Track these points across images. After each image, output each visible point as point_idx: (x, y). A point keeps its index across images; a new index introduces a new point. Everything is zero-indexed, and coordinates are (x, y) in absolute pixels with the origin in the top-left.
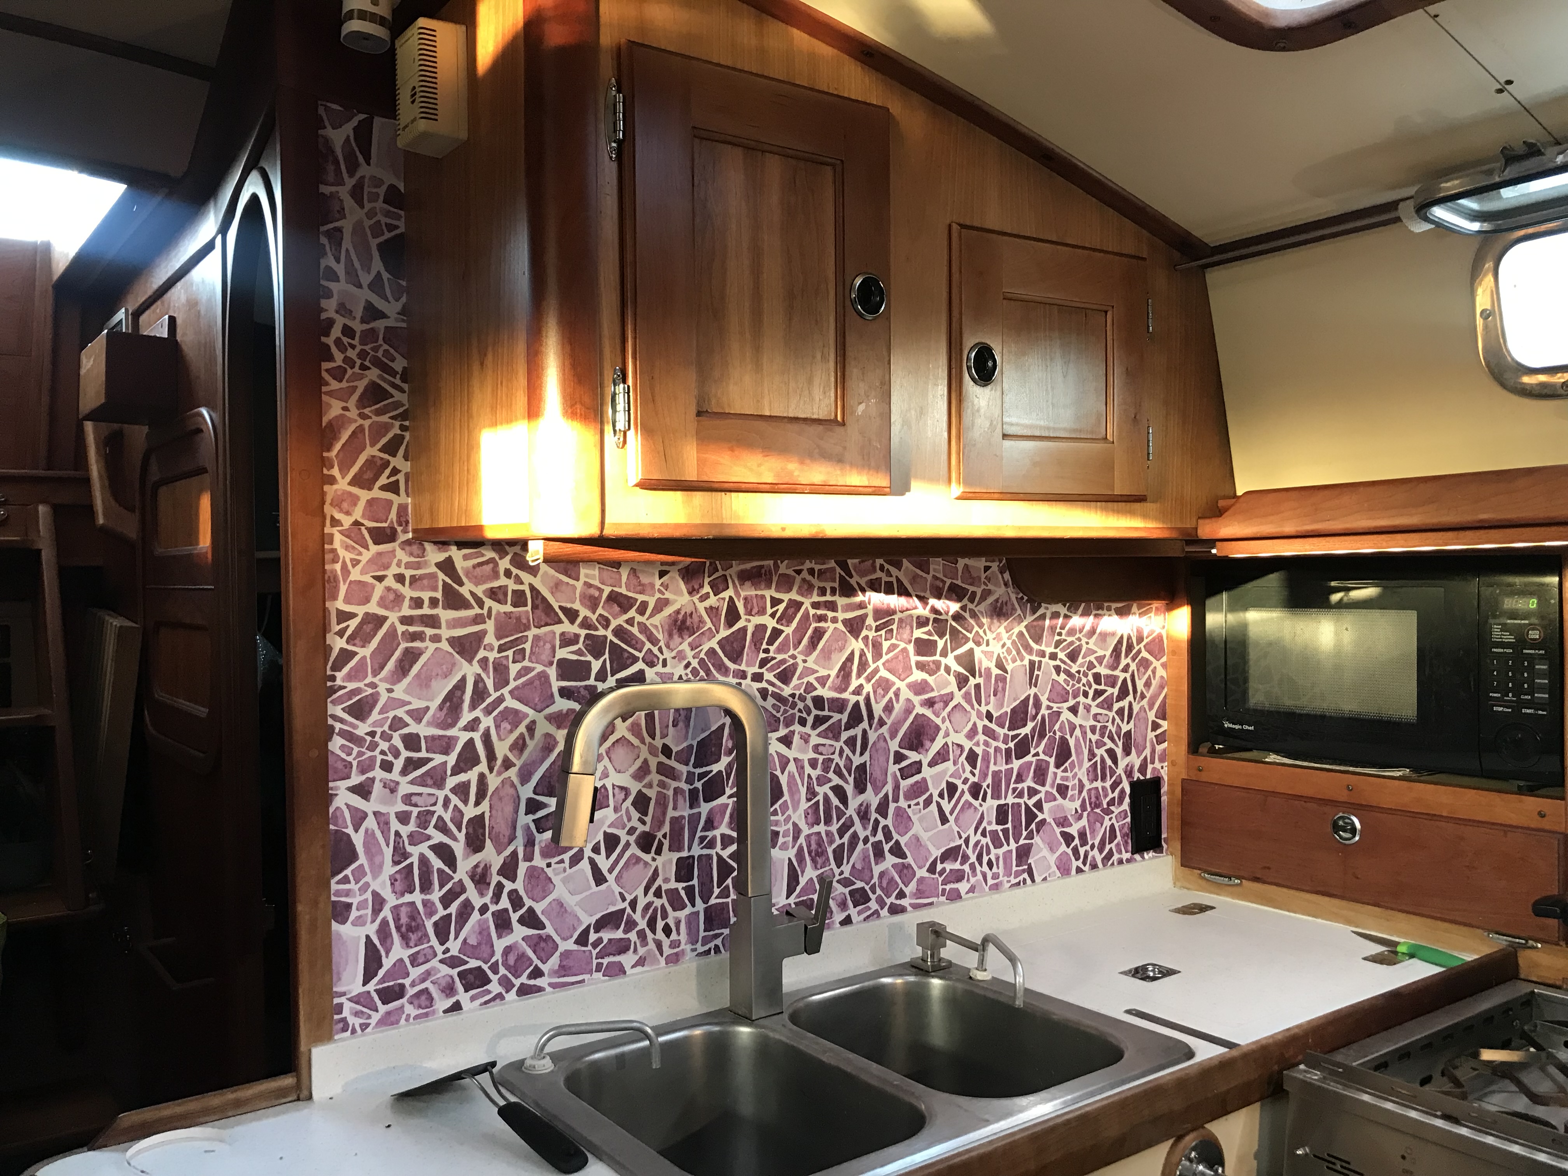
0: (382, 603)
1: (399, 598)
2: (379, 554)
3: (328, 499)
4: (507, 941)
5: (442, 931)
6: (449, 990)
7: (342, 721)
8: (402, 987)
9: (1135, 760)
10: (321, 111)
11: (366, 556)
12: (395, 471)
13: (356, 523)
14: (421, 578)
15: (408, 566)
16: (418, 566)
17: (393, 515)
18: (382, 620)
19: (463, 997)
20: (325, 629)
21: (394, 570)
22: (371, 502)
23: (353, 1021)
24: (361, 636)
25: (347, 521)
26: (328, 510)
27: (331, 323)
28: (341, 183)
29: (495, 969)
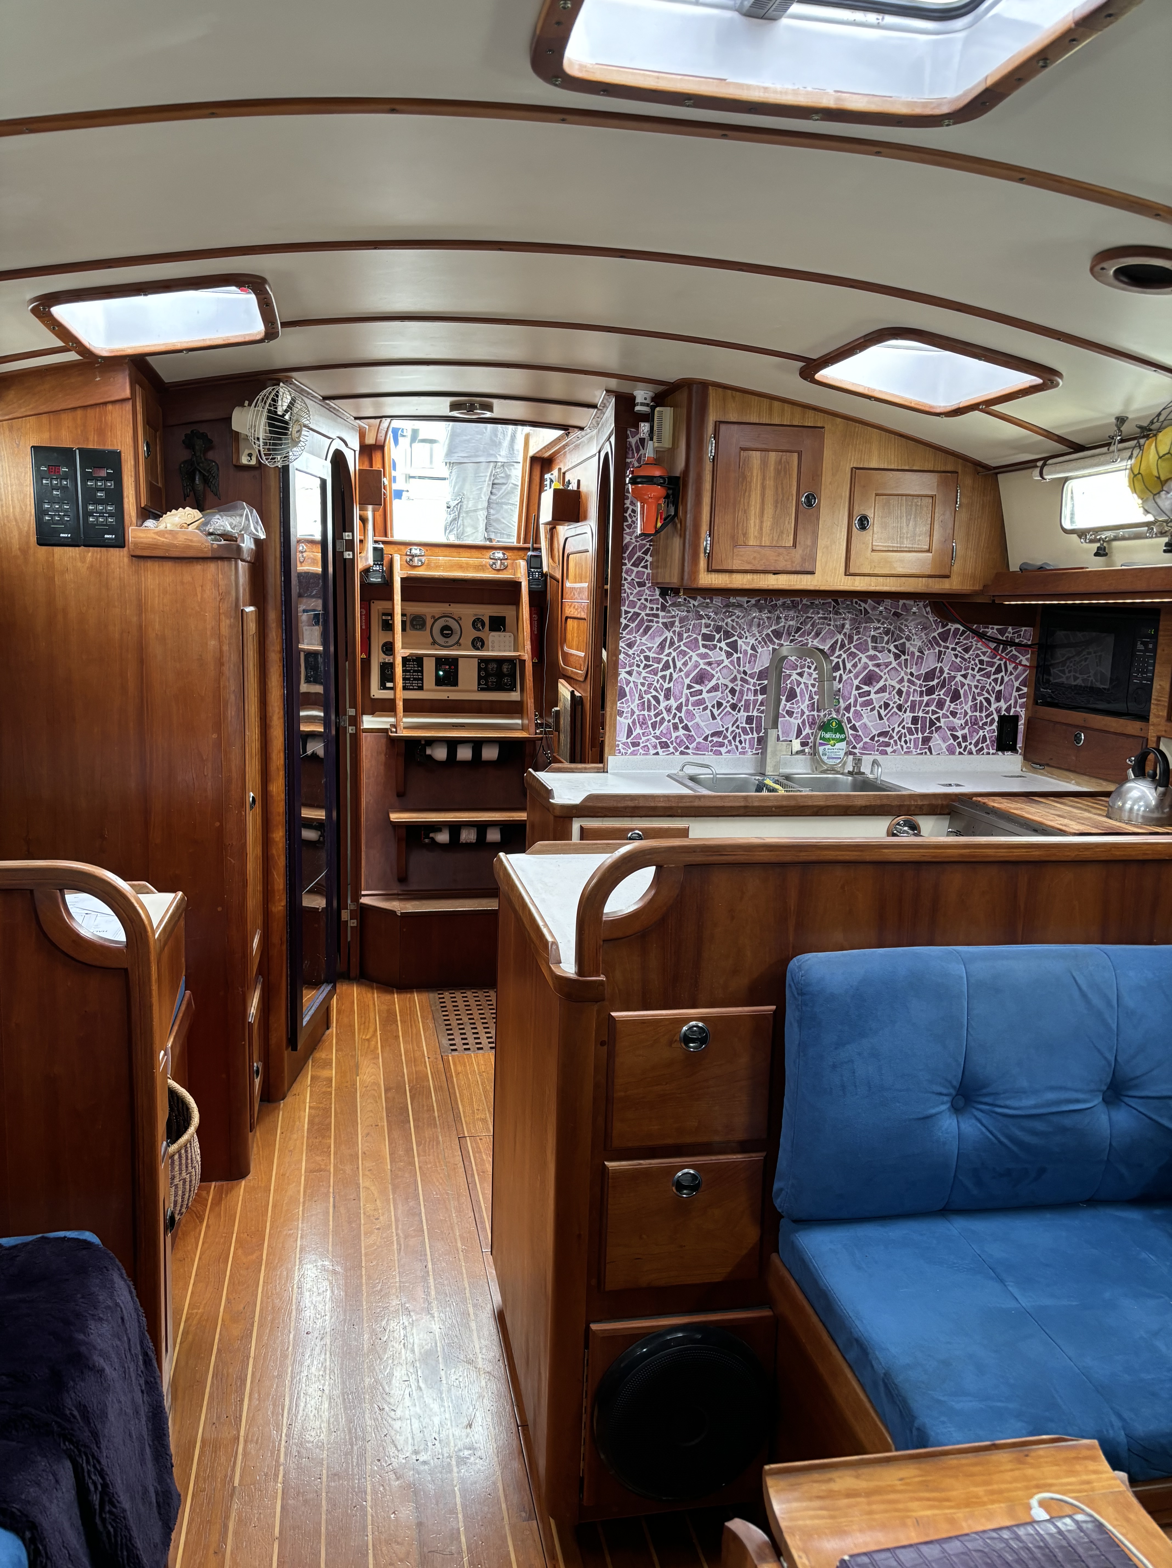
0: (640, 608)
1: (645, 607)
2: (640, 591)
3: (624, 571)
4: (677, 734)
5: (654, 726)
6: (655, 747)
7: (624, 648)
8: (639, 742)
9: (1003, 705)
10: (629, 432)
11: (635, 591)
12: (647, 561)
13: (633, 579)
14: (654, 600)
15: (649, 595)
16: (652, 596)
17: (645, 577)
18: (639, 614)
19: (660, 750)
20: (620, 616)
21: (644, 597)
22: (637, 572)
23: (622, 750)
24: (632, 620)
25: (629, 579)
26: (624, 575)
27: (628, 508)
28: (633, 457)
29: (672, 743)
